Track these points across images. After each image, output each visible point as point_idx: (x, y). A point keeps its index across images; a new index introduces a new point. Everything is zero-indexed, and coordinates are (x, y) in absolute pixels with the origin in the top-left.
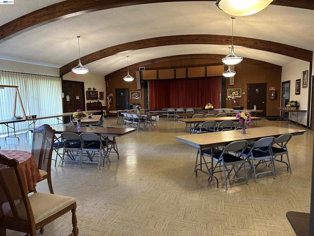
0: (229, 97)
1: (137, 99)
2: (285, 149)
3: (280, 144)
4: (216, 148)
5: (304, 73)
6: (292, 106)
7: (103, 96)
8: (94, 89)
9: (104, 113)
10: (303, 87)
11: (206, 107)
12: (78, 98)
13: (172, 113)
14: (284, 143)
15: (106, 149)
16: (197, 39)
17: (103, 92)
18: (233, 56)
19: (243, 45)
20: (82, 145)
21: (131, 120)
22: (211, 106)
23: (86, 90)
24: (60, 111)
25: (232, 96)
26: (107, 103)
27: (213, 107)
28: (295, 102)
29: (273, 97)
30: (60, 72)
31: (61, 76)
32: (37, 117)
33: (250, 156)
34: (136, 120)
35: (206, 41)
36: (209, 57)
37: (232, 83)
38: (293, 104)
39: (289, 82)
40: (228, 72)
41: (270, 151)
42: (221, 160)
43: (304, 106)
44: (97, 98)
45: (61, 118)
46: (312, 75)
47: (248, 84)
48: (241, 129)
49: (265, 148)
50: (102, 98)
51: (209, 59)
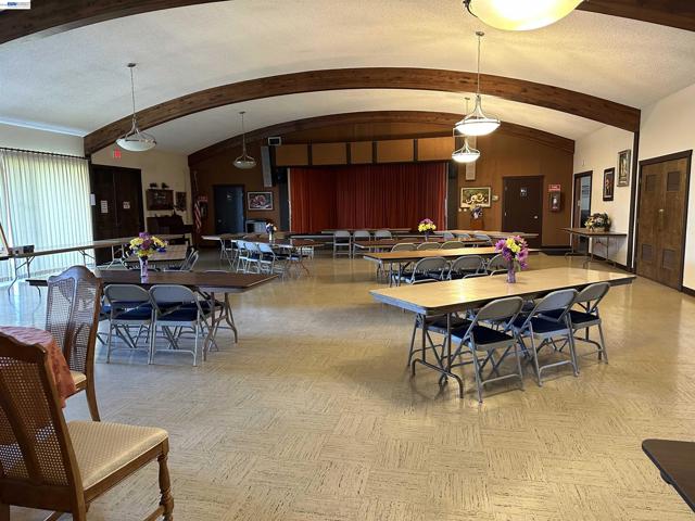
0: (463, 205)
1: (264, 208)
2: (594, 314)
3: (585, 304)
4: (454, 315)
5: (622, 155)
6: (596, 225)
7: (184, 201)
8: (164, 186)
9: (188, 240)
10: (620, 185)
11: (422, 227)
12: (127, 206)
13: (345, 240)
14: (592, 304)
15: (209, 320)
16: (399, 78)
17: (185, 193)
18: (480, 118)
19: (499, 93)
20: (155, 312)
21: (256, 255)
22: (430, 226)
23: (145, 186)
24: (87, 237)
25: (471, 202)
26: (194, 218)
27: (434, 227)
28: (602, 216)
29: (556, 205)
30: (85, 145)
31: (88, 157)
32: (35, 251)
33: (528, 329)
34: (267, 256)
35: (418, 82)
36: (424, 118)
37: (470, 175)
38: (599, 220)
39: (590, 174)
40: (464, 151)
41: (567, 319)
42: (469, 340)
43: (621, 225)
44: (170, 207)
45: (91, 252)
46: (639, 160)
47: (504, 178)
48: (506, 272)
49: (557, 313)
50: (182, 206)
51: (423, 122)
